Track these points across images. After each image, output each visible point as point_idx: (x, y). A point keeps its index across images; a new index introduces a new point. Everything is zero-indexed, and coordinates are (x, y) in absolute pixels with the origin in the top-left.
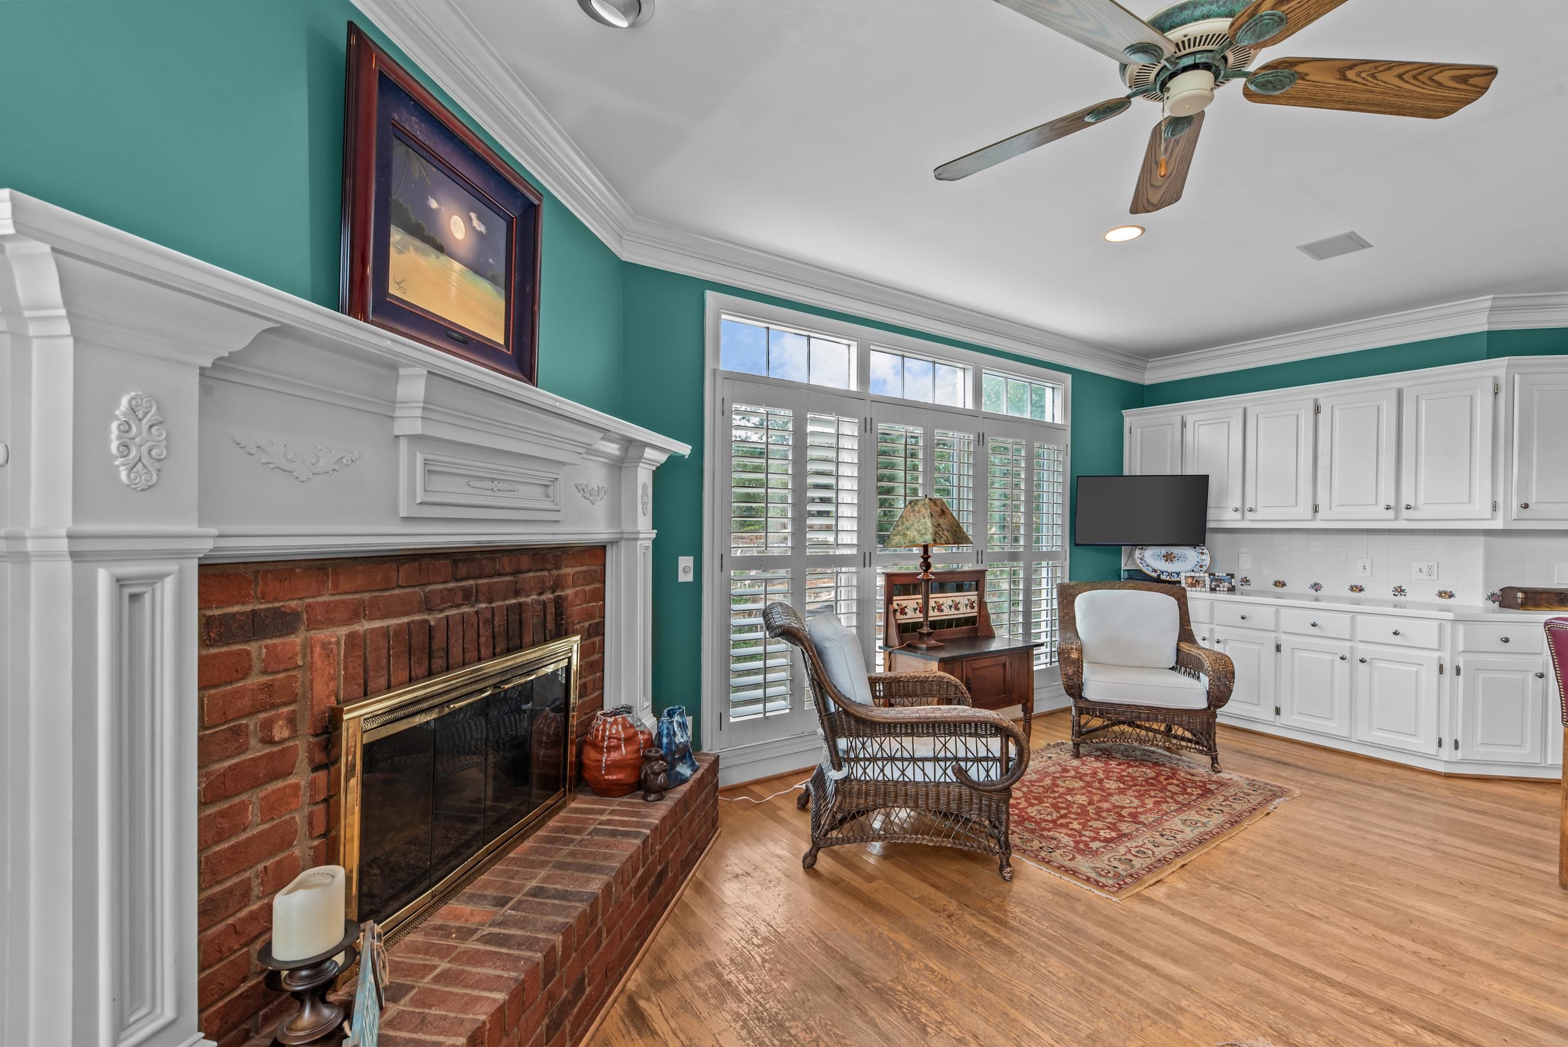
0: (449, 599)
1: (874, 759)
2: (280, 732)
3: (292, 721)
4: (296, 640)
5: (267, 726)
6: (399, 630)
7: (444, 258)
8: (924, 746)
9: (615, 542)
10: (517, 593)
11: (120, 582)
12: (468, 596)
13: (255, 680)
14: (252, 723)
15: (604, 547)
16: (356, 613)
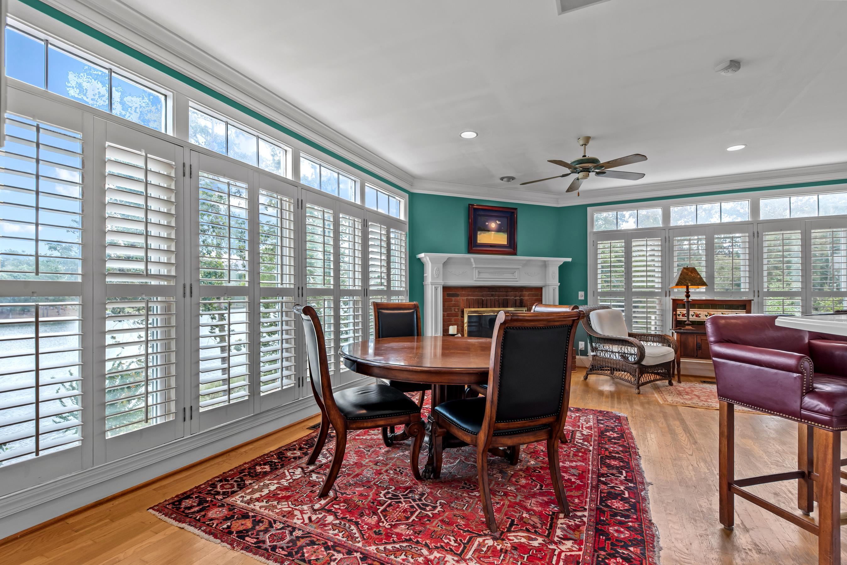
0: (487, 295)
1: (602, 351)
2: (456, 310)
3: (458, 309)
4: (459, 298)
5: (455, 309)
6: (476, 299)
7: (490, 232)
8: (615, 348)
9: (544, 286)
10: (507, 296)
11: (435, 287)
12: (492, 295)
13: (453, 302)
14: (453, 308)
15: (542, 288)
16: (468, 295)
